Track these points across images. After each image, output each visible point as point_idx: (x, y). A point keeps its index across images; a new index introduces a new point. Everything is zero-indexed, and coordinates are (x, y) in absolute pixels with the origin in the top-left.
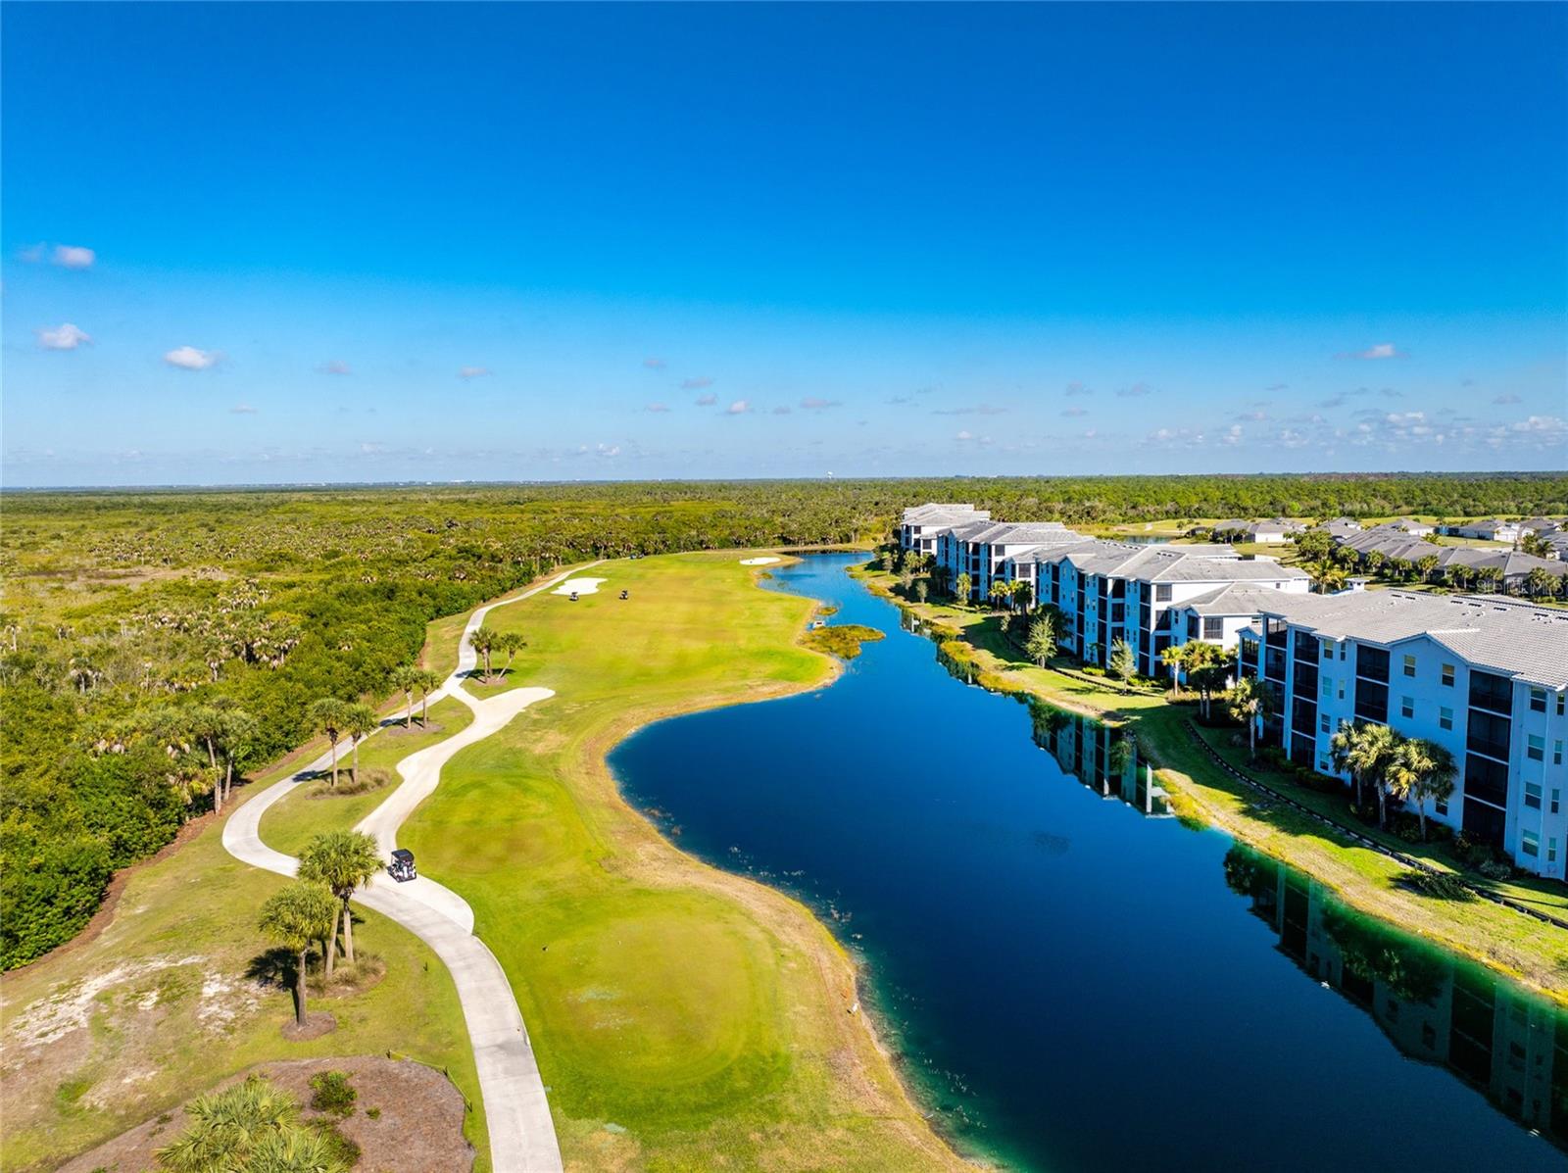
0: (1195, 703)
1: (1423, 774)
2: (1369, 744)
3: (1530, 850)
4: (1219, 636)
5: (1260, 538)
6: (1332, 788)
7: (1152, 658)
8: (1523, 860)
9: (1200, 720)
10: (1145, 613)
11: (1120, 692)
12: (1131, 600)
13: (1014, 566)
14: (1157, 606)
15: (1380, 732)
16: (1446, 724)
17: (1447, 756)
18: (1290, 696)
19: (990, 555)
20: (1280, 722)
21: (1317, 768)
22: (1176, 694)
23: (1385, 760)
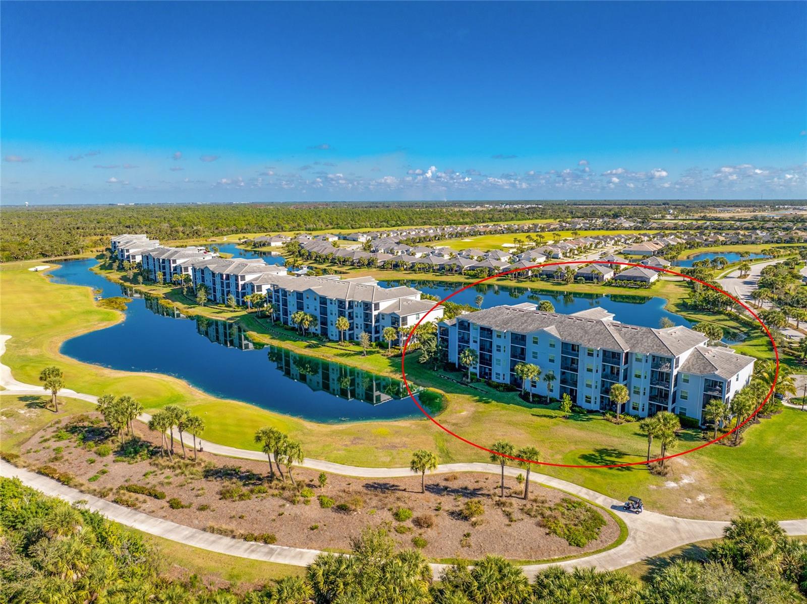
0: (256, 312)
1: (311, 322)
2: (299, 316)
3: (332, 335)
4: (261, 291)
5: (273, 244)
6: (293, 329)
7: (241, 299)
8: (331, 338)
9: (259, 317)
10: (237, 285)
11: (231, 311)
12: (232, 281)
13: (181, 268)
14: (241, 283)
15: (301, 313)
16: (316, 310)
17: (316, 317)
18: (281, 307)
19: (170, 263)
20: (279, 314)
21: (289, 325)
22: (250, 310)
23: (303, 319)
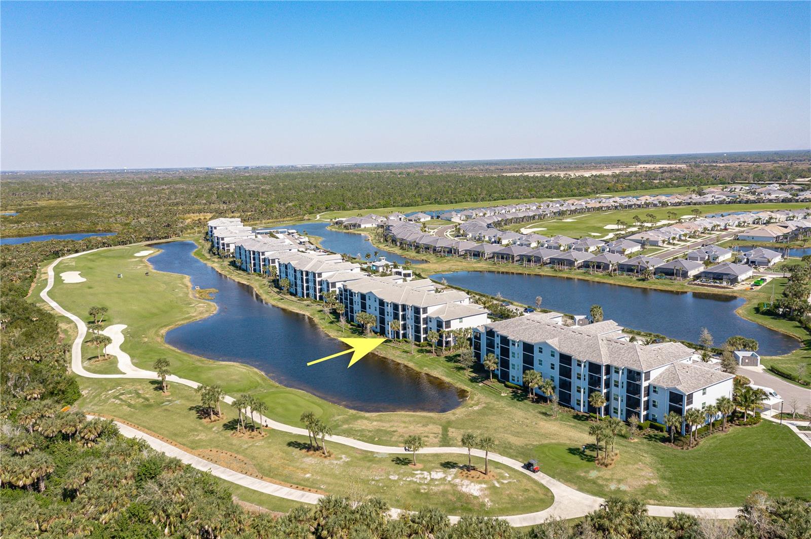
4: (335, 288)
5: (363, 226)
10: (315, 281)
12: (310, 277)
13: (269, 260)
14: (318, 279)
16: (375, 311)
18: (349, 305)
19: (259, 255)
